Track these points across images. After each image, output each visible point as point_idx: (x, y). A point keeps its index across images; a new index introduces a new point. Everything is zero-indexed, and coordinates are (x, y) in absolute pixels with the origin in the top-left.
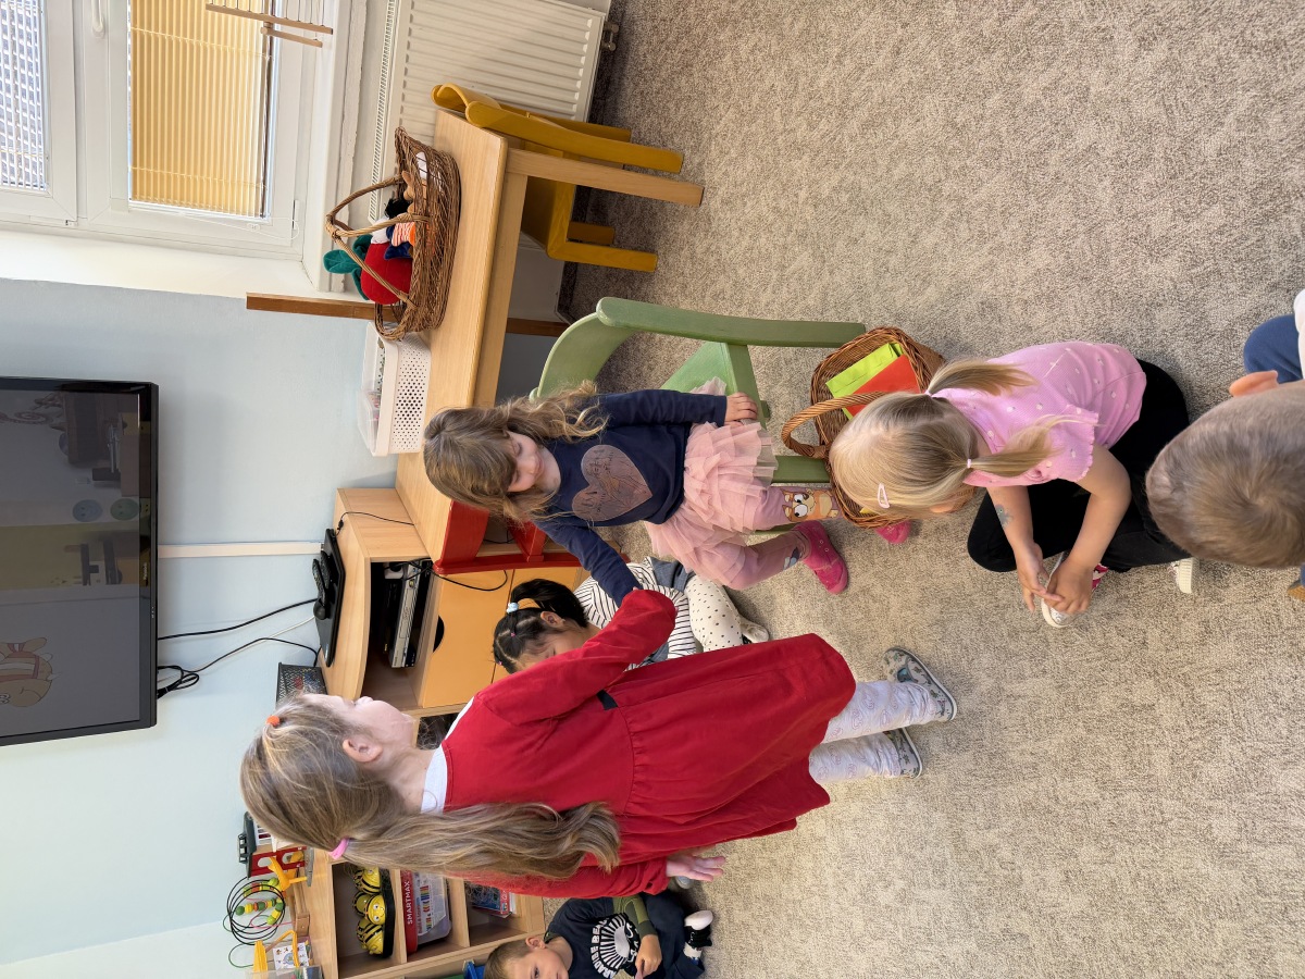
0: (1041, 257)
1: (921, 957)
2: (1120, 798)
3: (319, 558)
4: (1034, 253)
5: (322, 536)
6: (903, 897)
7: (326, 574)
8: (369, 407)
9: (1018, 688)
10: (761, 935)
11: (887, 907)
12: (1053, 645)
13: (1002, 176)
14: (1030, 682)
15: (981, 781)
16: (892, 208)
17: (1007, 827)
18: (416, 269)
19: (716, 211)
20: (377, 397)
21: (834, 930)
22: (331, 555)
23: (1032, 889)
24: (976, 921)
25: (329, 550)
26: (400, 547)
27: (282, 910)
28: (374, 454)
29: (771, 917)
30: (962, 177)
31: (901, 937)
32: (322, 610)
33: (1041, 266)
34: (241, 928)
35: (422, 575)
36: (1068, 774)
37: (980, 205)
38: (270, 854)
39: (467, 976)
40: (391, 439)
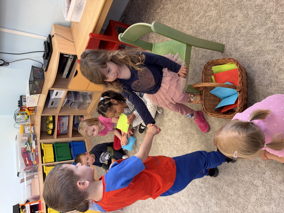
3: (46, 42)
7: (47, 48)
27: (28, 118)
28: (66, 20)
32: (45, 57)
34: (17, 119)
38: (26, 107)
39: (70, 144)
40: (71, 17)
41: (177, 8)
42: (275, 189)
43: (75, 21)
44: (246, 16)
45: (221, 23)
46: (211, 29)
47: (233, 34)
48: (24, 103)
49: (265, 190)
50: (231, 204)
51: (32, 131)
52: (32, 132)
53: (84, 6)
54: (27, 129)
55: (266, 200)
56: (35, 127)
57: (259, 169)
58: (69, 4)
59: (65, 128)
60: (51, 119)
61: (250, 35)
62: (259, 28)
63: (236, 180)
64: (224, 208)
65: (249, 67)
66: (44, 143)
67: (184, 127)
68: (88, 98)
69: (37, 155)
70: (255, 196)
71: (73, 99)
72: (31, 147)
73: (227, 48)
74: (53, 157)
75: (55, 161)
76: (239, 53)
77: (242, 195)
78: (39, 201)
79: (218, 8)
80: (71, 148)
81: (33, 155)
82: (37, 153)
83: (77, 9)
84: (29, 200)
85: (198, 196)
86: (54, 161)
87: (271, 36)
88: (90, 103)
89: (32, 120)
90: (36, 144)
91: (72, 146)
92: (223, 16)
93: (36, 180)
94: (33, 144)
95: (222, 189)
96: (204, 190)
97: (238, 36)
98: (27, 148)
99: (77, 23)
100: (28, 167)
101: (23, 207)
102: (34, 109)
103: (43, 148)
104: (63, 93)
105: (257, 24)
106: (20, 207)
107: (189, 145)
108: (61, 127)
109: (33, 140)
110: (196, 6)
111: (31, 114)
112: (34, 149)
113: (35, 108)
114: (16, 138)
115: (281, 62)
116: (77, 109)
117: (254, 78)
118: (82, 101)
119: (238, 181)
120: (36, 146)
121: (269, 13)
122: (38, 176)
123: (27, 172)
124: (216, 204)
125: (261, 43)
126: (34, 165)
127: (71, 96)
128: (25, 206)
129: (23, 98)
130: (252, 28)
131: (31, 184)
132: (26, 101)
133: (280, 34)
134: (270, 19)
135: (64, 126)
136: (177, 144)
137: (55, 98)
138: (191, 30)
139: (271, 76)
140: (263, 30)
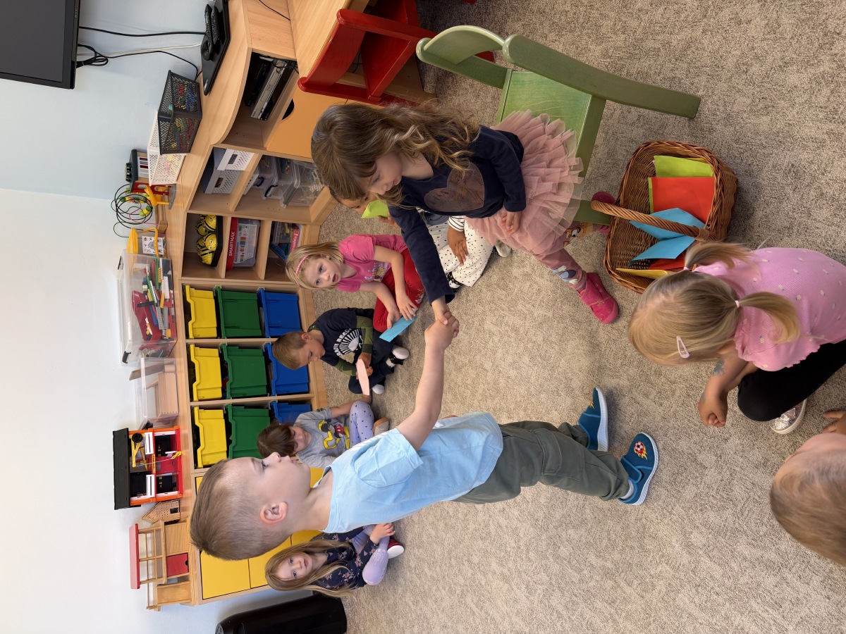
3: (211, 6)
27: (150, 212)
32: (207, 53)
34: (121, 213)
35: (287, 69)
38: (147, 184)
42: (741, 479)
44: (773, 28)
45: (704, 32)
46: (674, 43)
47: (729, 71)
48: (141, 172)
49: (720, 477)
51: (160, 248)
52: (159, 251)
54: (147, 242)
55: (716, 498)
56: (168, 239)
59: (248, 254)
60: (213, 224)
61: (769, 86)
62: (798, 71)
65: (749, 173)
66: (191, 287)
67: (558, 300)
68: (314, 177)
69: (173, 314)
70: (694, 488)
71: (273, 177)
72: (159, 294)
73: (706, 108)
74: (216, 325)
75: (219, 335)
76: (732, 129)
78: (175, 428)
80: (261, 308)
81: (162, 313)
82: (173, 309)
84: (151, 422)
86: (215, 335)
87: (822, 100)
88: (320, 192)
89: (161, 219)
90: (171, 286)
91: (263, 302)
93: (170, 379)
94: (162, 286)
97: (739, 82)
98: (149, 294)
100: (150, 343)
101: (138, 437)
102: (168, 190)
103: (188, 299)
104: (250, 159)
105: (794, 56)
106: (131, 436)
107: (564, 346)
108: (238, 250)
109: (164, 275)
111: (158, 203)
112: (165, 300)
113: (171, 189)
114: (120, 264)
115: (829, 175)
116: (282, 205)
117: (755, 205)
118: (297, 185)
120: (172, 292)
121: (832, 31)
122: (176, 367)
123: (148, 356)
125: (792, 114)
126: (166, 340)
127: (268, 166)
128: (143, 435)
129: (138, 158)
130: (780, 66)
131: (156, 386)
132: (147, 167)
134: (831, 49)
135: (245, 248)
136: (534, 339)
137: (227, 169)
138: (623, 36)
139: (794, 209)
140: (805, 76)
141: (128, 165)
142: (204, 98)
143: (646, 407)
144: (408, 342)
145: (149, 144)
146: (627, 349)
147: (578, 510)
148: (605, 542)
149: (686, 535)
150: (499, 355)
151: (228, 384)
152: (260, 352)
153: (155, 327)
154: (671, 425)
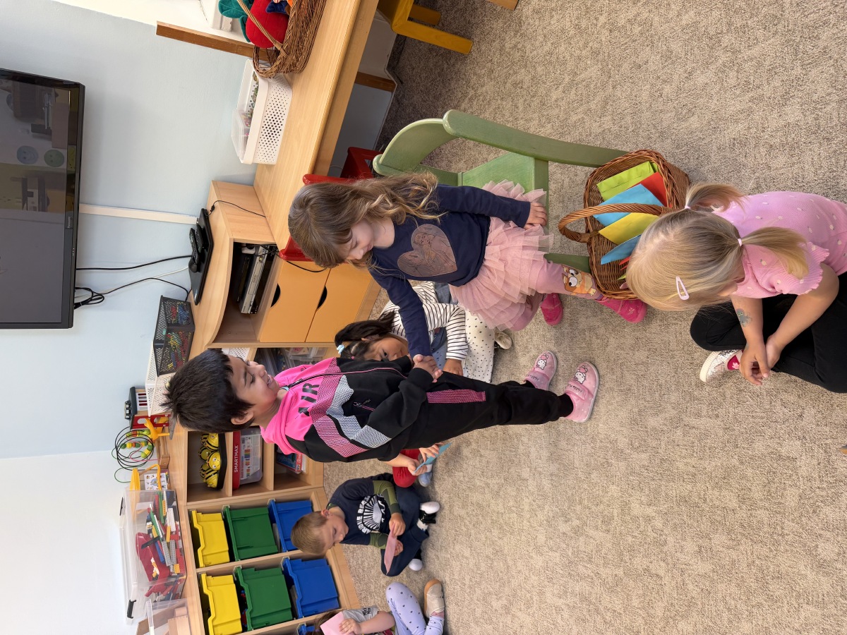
0: (793, 113)
1: (581, 569)
2: (753, 512)
3: (196, 229)
4: (787, 109)
5: (199, 212)
6: (577, 531)
7: (199, 242)
8: (242, 126)
9: (693, 421)
10: (471, 526)
11: (564, 533)
12: (728, 400)
13: (776, 41)
14: (703, 420)
15: (651, 475)
16: (676, 47)
17: (664, 508)
18: (291, 25)
19: (527, 17)
20: (249, 118)
21: (523, 537)
22: (204, 229)
23: (673, 550)
24: (627, 558)
25: (203, 224)
26: (255, 234)
27: (152, 450)
28: (242, 162)
29: (480, 517)
30: (741, 34)
31: (570, 554)
32: (195, 266)
33: (791, 120)
34: (123, 458)
35: (269, 255)
36: (717, 486)
37: (752, 59)
38: (147, 417)
39: (270, 509)
40: (256, 152)
41: (508, 85)
43: (264, 163)
44: (668, 56)
45: (614, 87)
46: (593, 107)
47: (647, 102)
48: (139, 408)
49: (815, 462)
50: (739, 537)
51: (163, 484)
52: (163, 487)
53: (284, 123)
54: (150, 480)
55: (824, 489)
56: (171, 473)
57: (786, 411)
58: (247, 125)
59: (254, 466)
60: (215, 441)
62: (702, 73)
63: (735, 462)
64: (723, 555)
66: (198, 512)
69: (181, 546)
70: (794, 490)
72: (164, 527)
74: (227, 549)
75: (232, 559)
76: (669, 141)
77: (761, 500)
79: (600, 57)
80: (274, 524)
81: (169, 547)
82: (180, 541)
83: (267, 133)
85: (646, 546)
86: (228, 559)
87: (733, 82)
89: (162, 453)
90: (177, 518)
91: (275, 514)
92: (616, 72)
93: (182, 624)
94: (167, 518)
95: (705, 501)
96: (658, 523)
97: (658, 105)
98: (154, 531)
99: (269, 167)
100: (158, 583)
102: (168, 421)
103: (196, 525)
105: (694, 65)
108: (243, 464)
109: (168, 507)
110: (551, 68)
111: (159, 435)
112: (171, 533)
114: (122, 508)
115: (769, 129)
119: (742, 463)
120: (178, 523)
121: (715, 34)
122: (187, 608)
123: (155, 601)
124: (700, 551)
125: (713, 104)
126: (174, 577)
129: (137, 394)
130: (686, 77)
132: (146, 404)
133: (751, 72)
134: (721, 45)
135: (250, 461)
138: (549, 125)
139: (753, 171)
140: (710, 74)
141: (128, 403)
142: (195, 308)
143: (702, 427)
144: (436, 493)
145: (147, 378)
146: (659, 377)
147: (680, 591)
148: (725, 615)
149: (811, 552)
150: (533, 455)
151: (247, 612)
152: (279, 571)
153: (162, 564)
154: (737, 433)
